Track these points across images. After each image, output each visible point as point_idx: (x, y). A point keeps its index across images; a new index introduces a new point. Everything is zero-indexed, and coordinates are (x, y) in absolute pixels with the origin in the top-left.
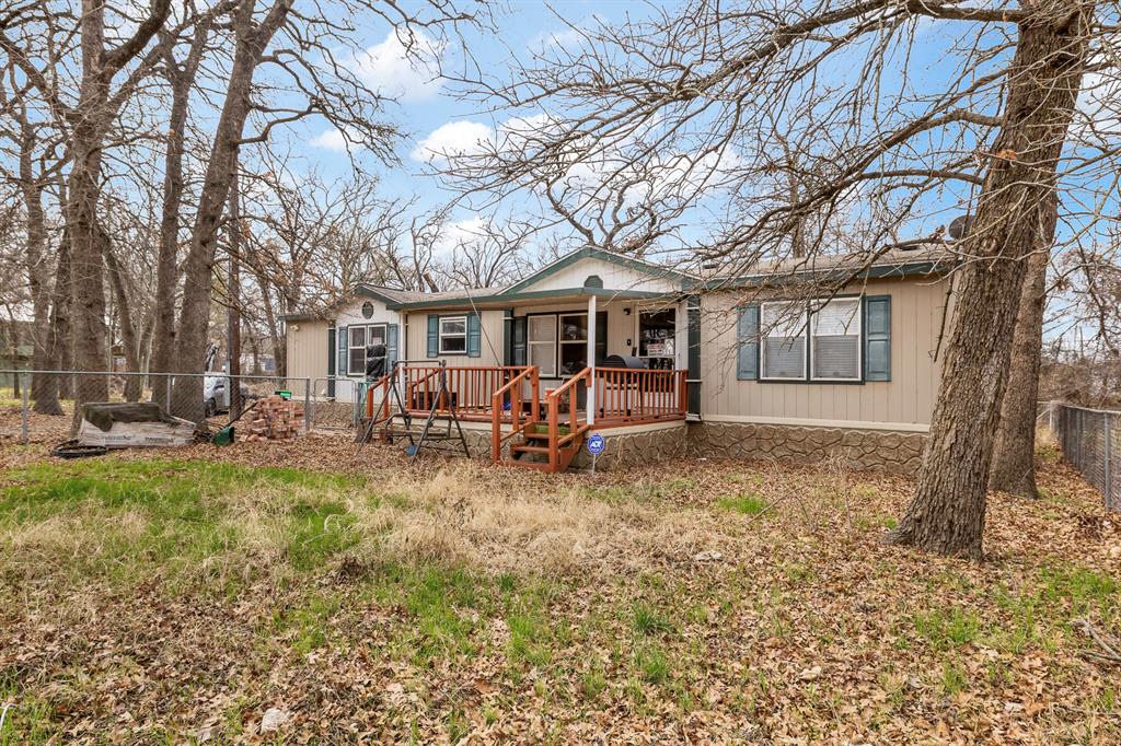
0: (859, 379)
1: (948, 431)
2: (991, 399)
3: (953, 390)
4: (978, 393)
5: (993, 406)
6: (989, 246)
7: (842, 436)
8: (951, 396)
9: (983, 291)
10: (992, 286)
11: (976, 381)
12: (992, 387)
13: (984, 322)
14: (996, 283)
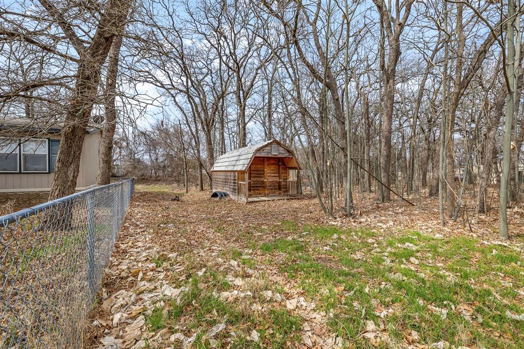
0: (48, 172)
1: (56, 190)
2: (71, 178)
3: (58, 176)
4: (67, 177)
5: (72, 180)
6: (69, 130)
7: (39, 195)
8: (57, 178)
9: (67, 144)
10: (71, 143)
11: (66, 173)
12: (72, 174)
13: (68, 154)
14: (72, 142)
